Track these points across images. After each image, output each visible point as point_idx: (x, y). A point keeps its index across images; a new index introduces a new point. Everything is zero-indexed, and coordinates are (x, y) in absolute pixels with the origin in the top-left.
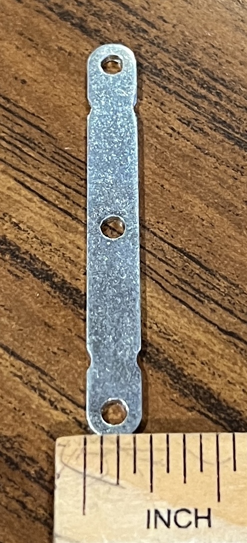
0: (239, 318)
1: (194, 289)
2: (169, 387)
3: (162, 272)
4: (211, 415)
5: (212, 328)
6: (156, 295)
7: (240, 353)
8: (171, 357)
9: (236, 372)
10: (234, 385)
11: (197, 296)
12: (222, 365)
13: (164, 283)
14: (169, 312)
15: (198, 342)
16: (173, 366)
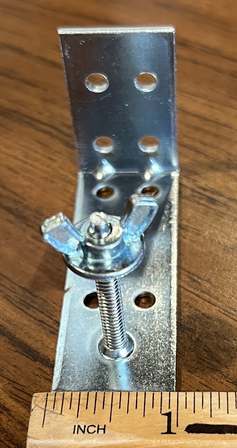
0: (46, 315)
1: (27, 304)
2: (8, 343)
3: (13, 297)
4: (25, 354)
5: (32, 319)
6: (8, 306)
7: (44, 329)
8: (10, 331)
9: (40, 336)
10: (39, 342)
11: (28, 306)
12: (34, 334)
13: (13, 301)
14: (13, 313)
15: (25, 325)
16: (11, 334)
